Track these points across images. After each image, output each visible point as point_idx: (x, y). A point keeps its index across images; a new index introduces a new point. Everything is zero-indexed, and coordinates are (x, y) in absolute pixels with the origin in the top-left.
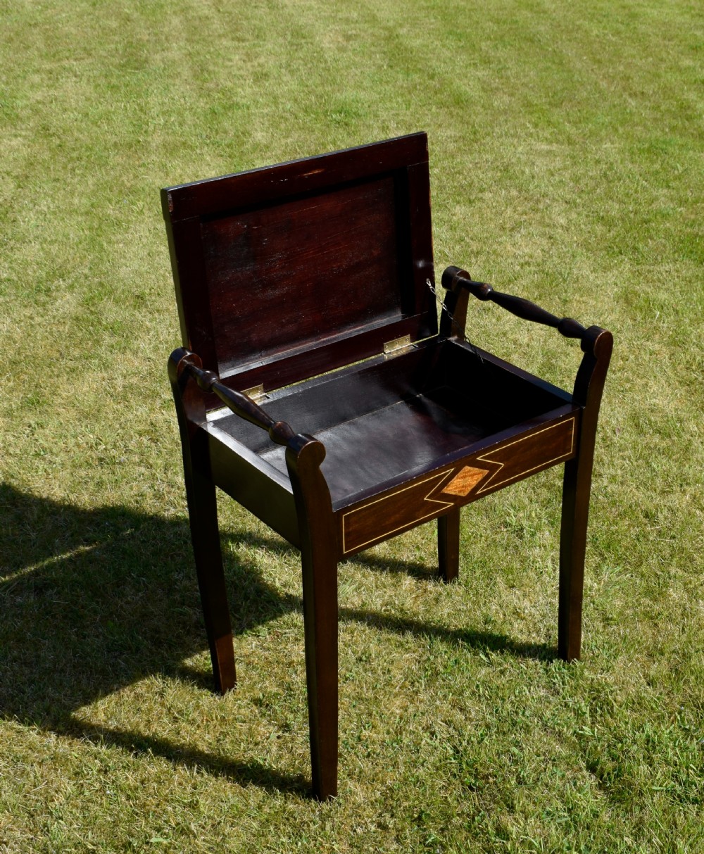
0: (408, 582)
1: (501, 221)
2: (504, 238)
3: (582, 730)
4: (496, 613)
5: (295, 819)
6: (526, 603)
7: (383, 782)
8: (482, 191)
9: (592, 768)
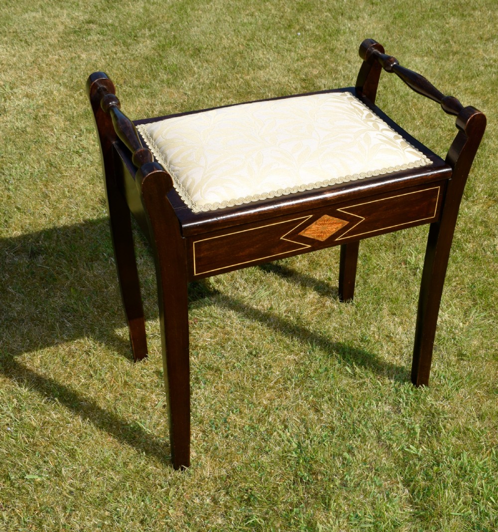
0: (311, 296)
1: (481, 33)
2: (479, 45)
3: (409, 448)
4: (374, 333)
5: (149, 480)
6: (400, 329)
7: (231, 462)
8: (474, 9)
9: (407, 483)
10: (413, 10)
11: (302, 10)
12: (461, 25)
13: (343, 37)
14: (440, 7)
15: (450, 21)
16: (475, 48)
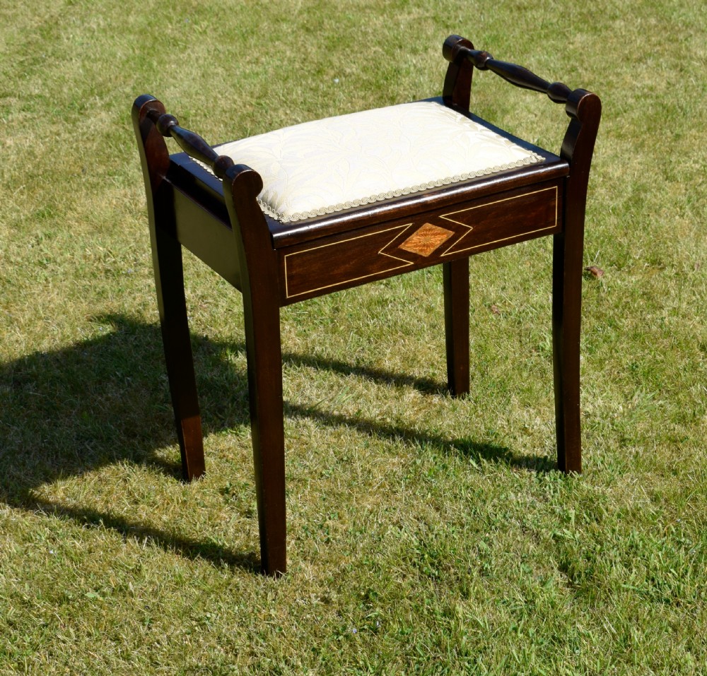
1: (627, 52)
2: (625, 69)
4: (502, 427)
6: (538, 420)
8: (614, 18)
9: (563, 568)
10: (514, 30)
11: (334, 47)
12: (594, 44)
13: (407, 79)
14: (558, 21)
15: (576, 39)
16: (618, 75)
